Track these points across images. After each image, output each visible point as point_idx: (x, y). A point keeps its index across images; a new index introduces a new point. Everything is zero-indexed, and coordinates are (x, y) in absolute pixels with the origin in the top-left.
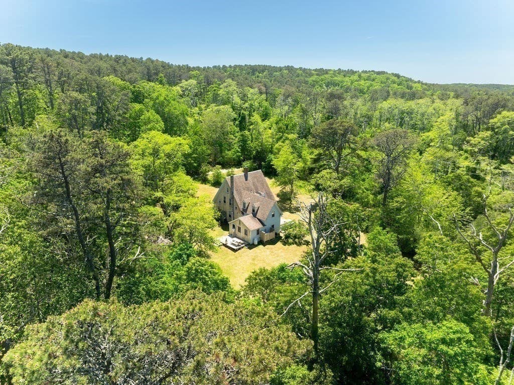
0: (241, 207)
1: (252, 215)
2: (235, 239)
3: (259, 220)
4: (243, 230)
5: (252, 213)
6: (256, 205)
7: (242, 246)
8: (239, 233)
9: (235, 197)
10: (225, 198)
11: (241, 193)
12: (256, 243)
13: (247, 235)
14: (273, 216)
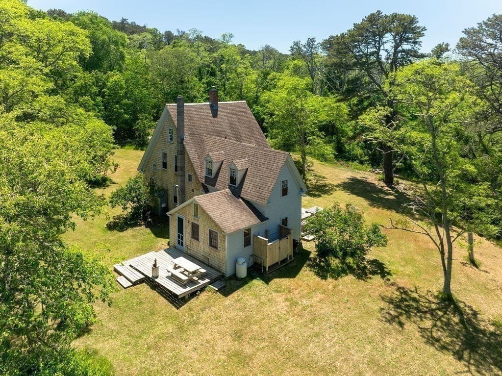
0: (202, 174)
1: (228, 190)
2: (183, 262)
3: (247, 203)
4: (204, 234)
5: (230, 187)
6: (240, 164)
7: (202, 282)
8: (194, 241)
9: (188, 148)
10: (165, 155)
11: (202, 141)
12: (242, 272)
13: (216, 247)
14: (285, 192)
